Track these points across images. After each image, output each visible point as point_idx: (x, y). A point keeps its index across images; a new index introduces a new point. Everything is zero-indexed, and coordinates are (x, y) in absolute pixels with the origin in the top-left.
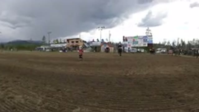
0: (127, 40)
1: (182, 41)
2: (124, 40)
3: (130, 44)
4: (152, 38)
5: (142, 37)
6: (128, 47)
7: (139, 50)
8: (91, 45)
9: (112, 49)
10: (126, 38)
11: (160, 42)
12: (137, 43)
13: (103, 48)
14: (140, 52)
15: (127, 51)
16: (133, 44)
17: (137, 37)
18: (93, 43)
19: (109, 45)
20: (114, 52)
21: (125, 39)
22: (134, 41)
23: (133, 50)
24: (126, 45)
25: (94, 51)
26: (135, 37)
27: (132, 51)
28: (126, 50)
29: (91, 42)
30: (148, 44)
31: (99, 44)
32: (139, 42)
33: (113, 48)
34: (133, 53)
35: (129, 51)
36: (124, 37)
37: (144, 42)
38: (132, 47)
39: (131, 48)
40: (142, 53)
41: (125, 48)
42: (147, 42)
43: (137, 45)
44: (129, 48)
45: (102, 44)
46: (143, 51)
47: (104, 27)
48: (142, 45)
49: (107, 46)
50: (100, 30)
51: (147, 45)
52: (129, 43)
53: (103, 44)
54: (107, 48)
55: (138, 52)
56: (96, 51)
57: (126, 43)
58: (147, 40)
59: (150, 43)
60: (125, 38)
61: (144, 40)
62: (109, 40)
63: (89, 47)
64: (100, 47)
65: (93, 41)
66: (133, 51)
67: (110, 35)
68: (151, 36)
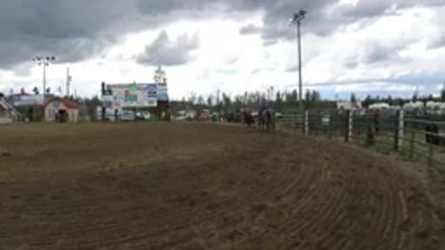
0: (110, 92)
1: (224, 95)
2: (104, 92)
3: (118, 100)
4: (166, 90)
5: (145, 86)
6: (115, 107)
7: (139, 114)
8: (17, 104)
9: (73, 114)
10: (109, 86)
11: (184, 98)
12: (135, 98)
13: (51, 110)
14: (142, 119)
15: (112, 118)
16: (126, 100)
17: (134, 84)
18: (23, 98)
19: (66, 104)
20: (80, 121)
21: (107, 90)
22: (127, 93)
23: (125, 114)
24: (109, 104)
25: (27, 120)
26: (130, 86)
27: (123, 118)
28: (111, 115)
29: (19, 95)
30: (159, 102)
31: (40, 100)
32: (139, 98)
33: (76, 112)
34: (127, 121)
35: (116, 116)
36: (103, 85)
37: (149, 96)
38: (124, 109)
39: (120, 111)
40: (147, 120)
41: (108, 110)
42: (155, 96)
43: (134, 104)
44: (116, 111)
45: (47, 101)
46: (147, 116)
47: (53, 58)
48: (146, 104)
49: (62, 107)
50: (42, 65)
51: (155, 104)
52: (115, 98)
53: (51, 101)
54: (62, 112)
55: (137, 118)
56: (31, 119)
57: (109, 98)
58: (155, 93)
59: (163, 98)
60: (106, 88)
61: (149, 93)
62: (68, 91)
63: (10, 110)
64: (42, 109)
65: (23, 93)
66: (127, 118)
67: (69, 78)
68: (165, 84)
